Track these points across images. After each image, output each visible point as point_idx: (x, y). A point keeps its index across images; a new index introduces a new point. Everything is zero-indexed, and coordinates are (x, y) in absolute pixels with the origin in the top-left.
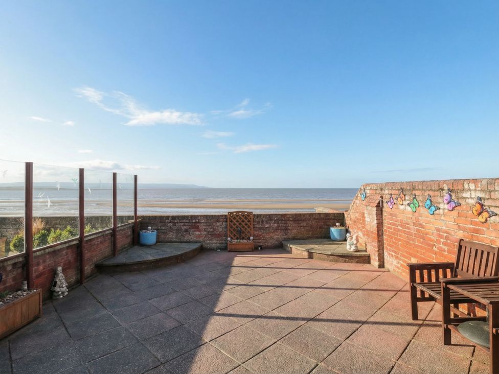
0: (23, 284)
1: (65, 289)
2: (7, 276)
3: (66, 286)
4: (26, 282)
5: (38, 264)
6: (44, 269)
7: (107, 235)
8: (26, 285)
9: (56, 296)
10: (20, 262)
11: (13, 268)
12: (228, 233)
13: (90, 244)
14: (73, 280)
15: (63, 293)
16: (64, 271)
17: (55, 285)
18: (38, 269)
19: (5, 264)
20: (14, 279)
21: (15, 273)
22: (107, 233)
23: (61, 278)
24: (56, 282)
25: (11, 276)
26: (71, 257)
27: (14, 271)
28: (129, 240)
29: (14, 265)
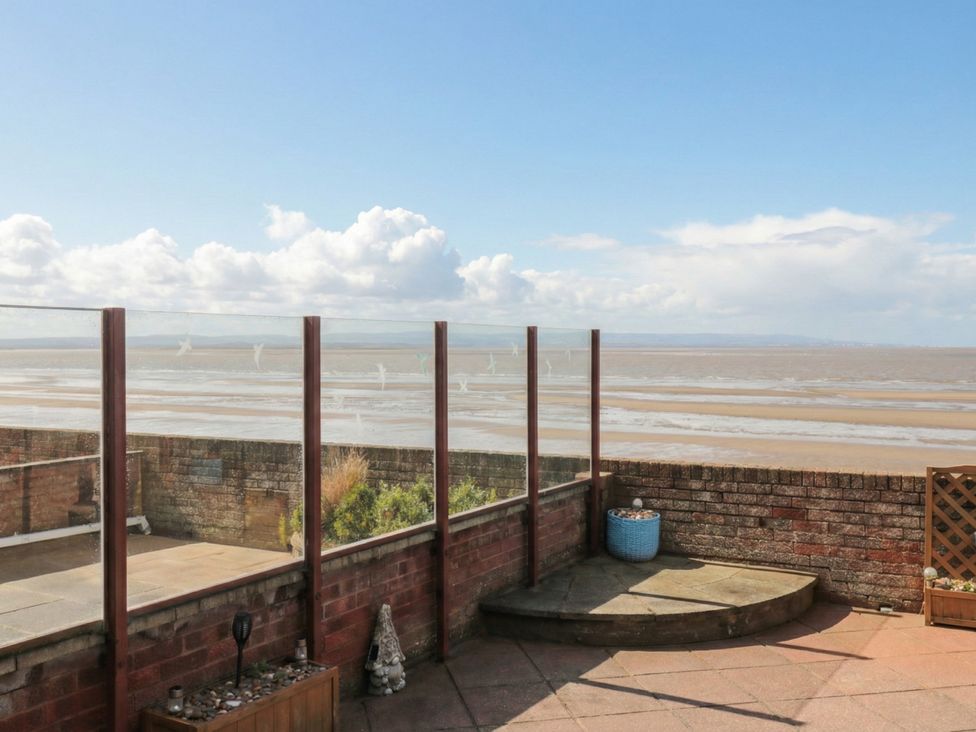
0: (297, 645)
1: (398, 671)
2: (265, 620)
3: (402, 663)
4: (303, 643)
5: (335, 592)
6: (349, 606)
7: (511, 518)
8: (305, 650)
9: (376, 687)
10: (292, 586)
11: (277, 599)
12: (927, 547)
13: (466, 544)
14: (420, 643)
15: (393, 681)
16: (397, 614)
17: (374, 657)
18: (334, 605)
19: (261, 589)
20: (281, 628)
21: (282, 612)
22: (511, 511)
23: (388, 638)
24: (376, 648)
25: (275, 619)
26: (415, 578)
27: (279, 608)
28: (575, 536)
29: (281, 591)
